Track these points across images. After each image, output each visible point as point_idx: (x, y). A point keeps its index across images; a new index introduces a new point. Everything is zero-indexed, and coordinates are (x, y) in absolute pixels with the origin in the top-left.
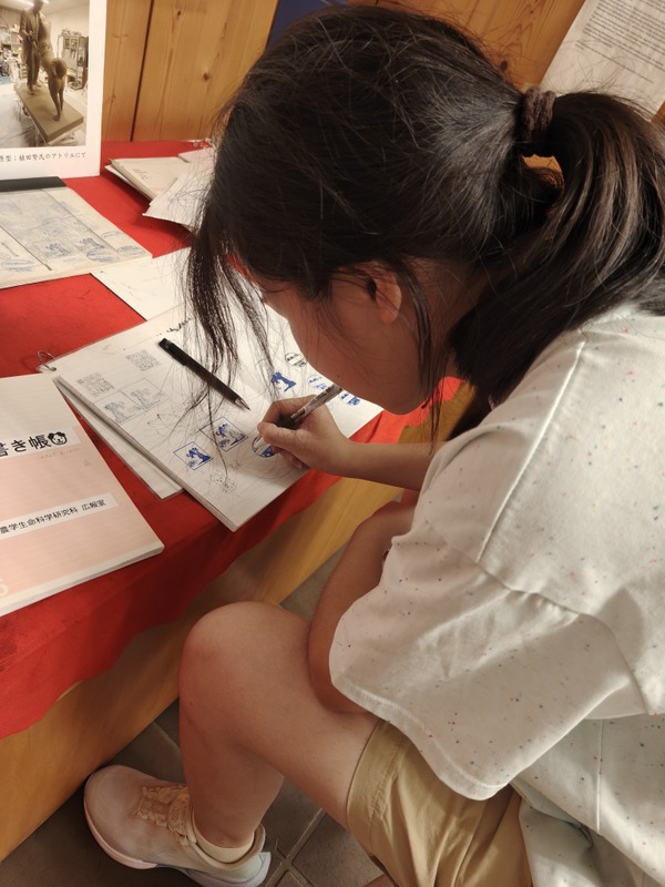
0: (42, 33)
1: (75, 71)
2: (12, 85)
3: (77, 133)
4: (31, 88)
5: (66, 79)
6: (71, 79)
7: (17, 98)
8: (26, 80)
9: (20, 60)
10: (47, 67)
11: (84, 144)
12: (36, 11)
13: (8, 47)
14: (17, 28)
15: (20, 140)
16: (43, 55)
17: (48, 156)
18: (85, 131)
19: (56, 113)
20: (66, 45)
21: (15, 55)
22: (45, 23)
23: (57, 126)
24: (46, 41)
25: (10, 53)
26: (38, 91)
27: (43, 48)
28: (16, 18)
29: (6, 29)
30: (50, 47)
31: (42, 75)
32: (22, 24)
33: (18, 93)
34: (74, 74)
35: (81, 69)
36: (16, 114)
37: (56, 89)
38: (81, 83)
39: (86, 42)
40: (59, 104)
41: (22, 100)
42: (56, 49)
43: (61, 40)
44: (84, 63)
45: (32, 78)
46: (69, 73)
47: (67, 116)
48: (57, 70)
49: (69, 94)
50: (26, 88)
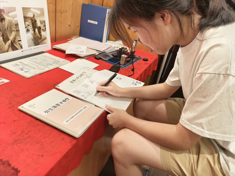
0: (35, 21)
1: (43, 28)
2: (30, 33)
3: (45, 41)
4: (34, 33)
5: (41, 30)
6: (43, 30)
7: (32, 36)
8: (33, 32)
9: (31, 27)
10: (37, 28)
11: (47, 43)
12: (34, 17)
13: (29, 25)
14: (30, 21)
15: (33, 45)
16: (36, 26)
17: (40, 47)
18: (47, 40)
19: (40, 37)
20: (41, 23)
21: (30, 27)
22: (36, 19)
23: (41, 40)
24: (37, 23)
25: (29, 26)
26: (36, 33)
27: (36, 24)
28: (30, 19)
29: (28, 22)
30: (37, 24)
31: (36, 30)
32: (31, 20)
33: (32, 34)
34: (43, 29)
35: (44, 27)
36: (32, 39)
37: (40, 32)
38: (45, 30)
39: (44, 22)
40: (41, 35)
41: (33, 36)
42: (39, 24)
43: (40, 22)
44: (45, 26)
45: (34, 31)
46: (42, 28)
47: (43, 38)
48: (39, 28)
49: (43, 33)
50: (33, 33)
